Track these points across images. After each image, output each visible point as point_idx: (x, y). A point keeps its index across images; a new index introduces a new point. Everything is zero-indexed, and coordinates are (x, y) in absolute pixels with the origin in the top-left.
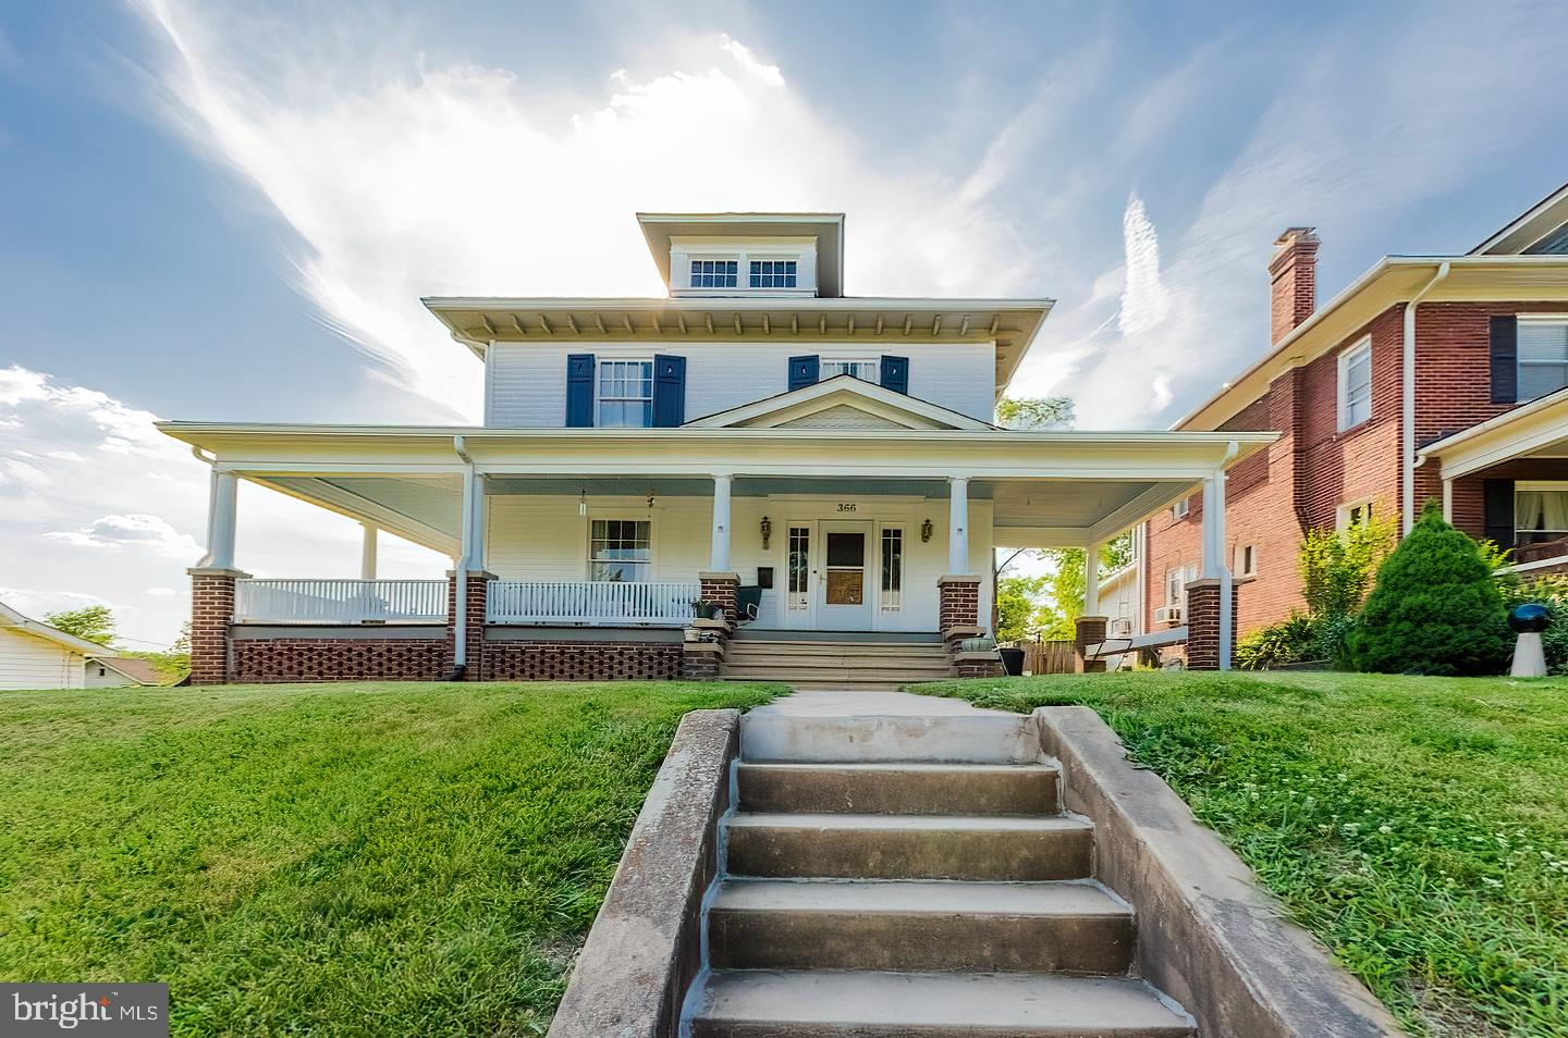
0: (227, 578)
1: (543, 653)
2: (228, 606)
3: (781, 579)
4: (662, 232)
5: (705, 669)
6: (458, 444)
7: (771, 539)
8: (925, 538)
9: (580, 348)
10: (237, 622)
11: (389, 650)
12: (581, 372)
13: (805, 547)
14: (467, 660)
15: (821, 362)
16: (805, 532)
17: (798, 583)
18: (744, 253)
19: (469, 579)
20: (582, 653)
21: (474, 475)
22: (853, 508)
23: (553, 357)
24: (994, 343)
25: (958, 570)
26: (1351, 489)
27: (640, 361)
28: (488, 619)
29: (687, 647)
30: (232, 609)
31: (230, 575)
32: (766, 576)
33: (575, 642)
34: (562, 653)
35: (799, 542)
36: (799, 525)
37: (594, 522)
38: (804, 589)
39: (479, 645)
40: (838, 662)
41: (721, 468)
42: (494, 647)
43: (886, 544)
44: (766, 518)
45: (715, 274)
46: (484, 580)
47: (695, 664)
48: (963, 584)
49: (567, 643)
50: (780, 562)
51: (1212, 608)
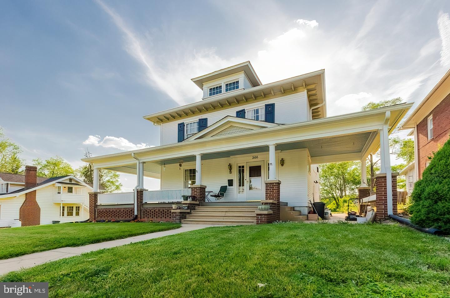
0: (95, 194)
1: (155, 211)
2: (96, 200)
3: (236, 183)
4: (200, 82)
5: (177, 218)
6: (133, 154)
7: (232, 170)
8: (282, 165)
9: (180, 121)
10: (98, 204)
11: (124, 211)
12: (181, 127)
13: (243, 171)
14: (138, 213)
15: (246, 111)
16: (243, 167)
17: (241, 183)
18: (222, 82)
19: (137, 191)
21: (139, 163)
22: (257, 157)
24: (306, 91)
25: (272, 178)
27: (196, 122)
28: (144, 202)
29: (172, 211)
30: (97, 201)
32: (231, 183)
33: (162, 208)
34: (159, 211)
35: (241, 170)
36: (241, 165)
37: (186, 170)
38: (243, 185)
39: (140, 209)
41: (197, 152)
42: (144, 210)
44: (230, 164)
45: (215, 90)
46: (142, 191)
47: (175, 216)
50: (235, 177)
51: (383, 186)
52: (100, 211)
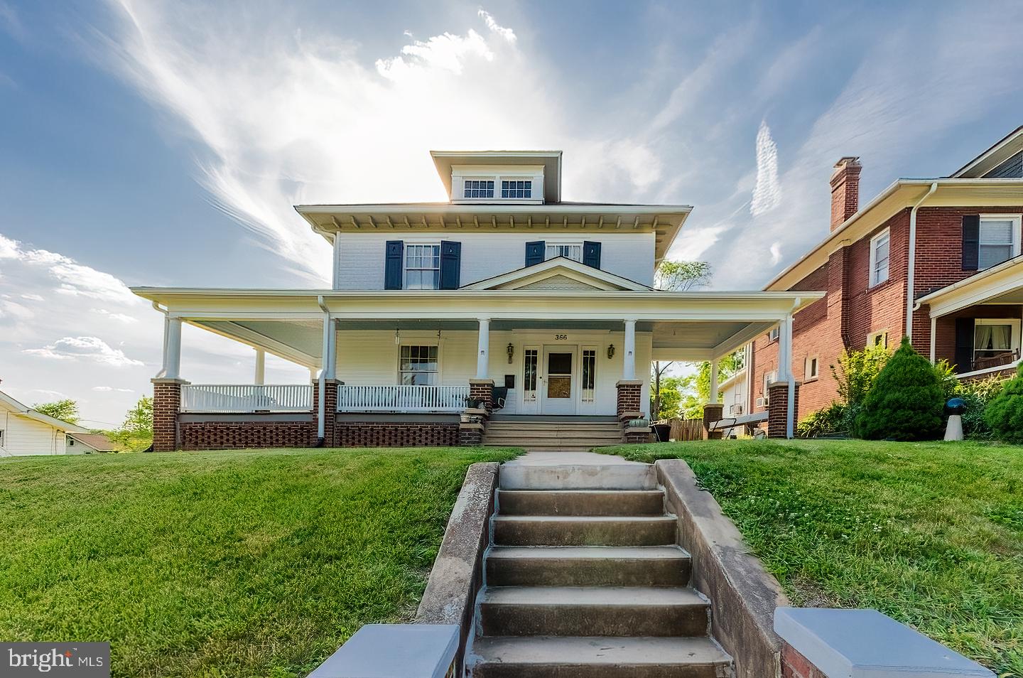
0: (176, 384)
2: (177, 401)
3: (520, 382)
4: (447, 163)
5: (473, 440)
6: (320, 300)
7: (513, 357)
8: (610, 356)
9: (394, 237)
10: (182, 412)
11: (277, 429)
12: (394, 251)
13: (535, 360)
14: (325, 434)
15: (546, 245)
16: (535, 352)
17: (530, 384)
18: (498, 175)
19: (326, 384)
20: (396, 430)
21: (330, 320)
22: (565, 337)
23: (377, 242)
24: (654, 233)
25: (629, 377)
26: (876, 324)
27: (431, 245)
28: (338, 409)
29: (462, 426)
30: (179, 404)
31: (177, 382)
32: (510, 381)
34: (384, 430)
35: (531, 359)
36: (531, 348)
37: (402, 347)
38: (534, 388)
39: (333, 425)
40: (554, 434)
41: (483, 314)
42: (341, 426)
43: (585, 360)
44: (510, 344)
45: (480, 189)
46: (335, 385)
47: (467, 436)
48: (631, 386)
49: (387, 423)
50: (519, 372)
51: (783, 400)
52: (191, 429)
